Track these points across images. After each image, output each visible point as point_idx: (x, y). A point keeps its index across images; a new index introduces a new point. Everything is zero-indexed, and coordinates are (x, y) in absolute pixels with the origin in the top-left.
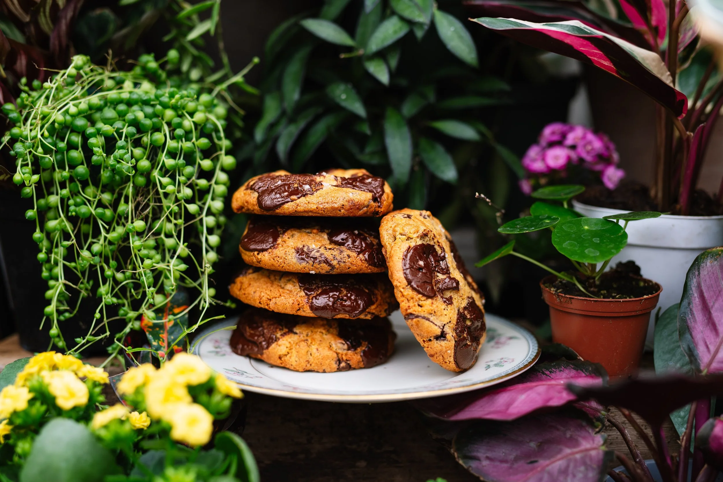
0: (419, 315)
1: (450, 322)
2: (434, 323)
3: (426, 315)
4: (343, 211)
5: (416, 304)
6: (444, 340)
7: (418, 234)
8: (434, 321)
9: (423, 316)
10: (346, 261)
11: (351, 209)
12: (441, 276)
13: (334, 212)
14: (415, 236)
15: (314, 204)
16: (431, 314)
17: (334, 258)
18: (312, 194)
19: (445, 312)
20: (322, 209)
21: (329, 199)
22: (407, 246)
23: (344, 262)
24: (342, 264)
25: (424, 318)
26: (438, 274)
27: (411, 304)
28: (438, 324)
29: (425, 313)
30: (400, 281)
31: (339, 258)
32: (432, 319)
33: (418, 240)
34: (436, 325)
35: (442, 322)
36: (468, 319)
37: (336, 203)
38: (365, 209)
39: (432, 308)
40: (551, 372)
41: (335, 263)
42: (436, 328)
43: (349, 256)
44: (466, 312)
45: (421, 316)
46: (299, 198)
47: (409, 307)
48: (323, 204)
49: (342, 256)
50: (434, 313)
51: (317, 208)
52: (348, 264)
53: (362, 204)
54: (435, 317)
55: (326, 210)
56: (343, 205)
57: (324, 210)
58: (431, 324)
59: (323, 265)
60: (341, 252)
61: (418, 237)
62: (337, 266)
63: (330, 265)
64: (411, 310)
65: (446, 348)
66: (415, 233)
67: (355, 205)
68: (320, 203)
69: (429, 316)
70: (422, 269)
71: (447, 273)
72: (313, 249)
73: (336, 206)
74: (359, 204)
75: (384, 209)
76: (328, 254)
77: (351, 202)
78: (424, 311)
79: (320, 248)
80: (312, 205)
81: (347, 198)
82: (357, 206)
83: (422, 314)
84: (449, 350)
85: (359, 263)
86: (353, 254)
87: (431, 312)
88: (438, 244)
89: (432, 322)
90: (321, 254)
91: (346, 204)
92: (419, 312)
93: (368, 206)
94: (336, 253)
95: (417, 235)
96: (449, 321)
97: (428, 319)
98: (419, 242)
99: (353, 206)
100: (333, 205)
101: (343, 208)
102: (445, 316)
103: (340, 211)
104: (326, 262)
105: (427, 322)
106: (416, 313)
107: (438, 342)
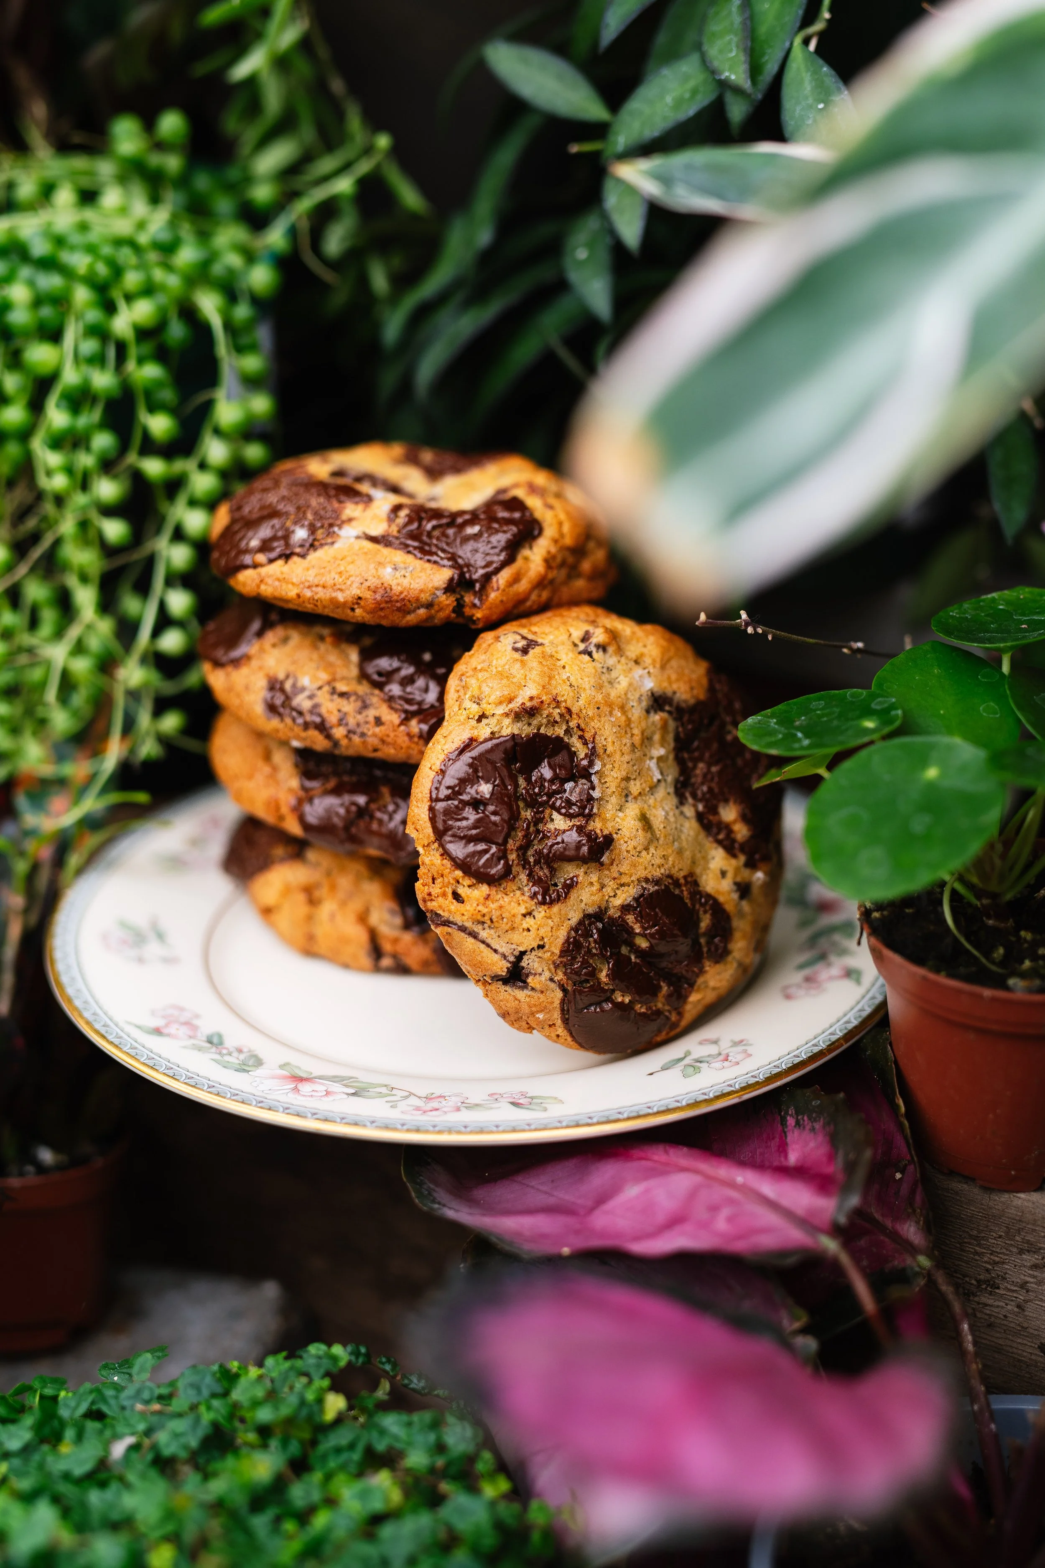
0: (451, 919)
1: (540, 947)
2: (488, 946)
3: (468, 924)
4: (358, 612)
5: (449, 891)
6: (522, 988)
7: (511, 706)
8: (489, 941)
9: (460, 924)
10: (370, 733)
11: (382, 609)
12: (559, 822)
13: (339, 610)
14: (500, 710)
15: (293, 584)
16: (483, 923)
17: (341, 722)
18: (303, 556)
19: (529, 922)
20: (309, 599)
21: (328, 579)
22: (465, 736)
23: (363, 735)
24: (356, 739)
25: (462, 929)
26: (555, 815)
27: (436, 890)
28: (500, 950)
29: (465, 918)
30: (418, 827)
31: (351, 722)
32: (483, 934)
33: (507, 721)
34: (496, 951)
35: (514, 946)
36: (639, 934)
37: (341, 590)
38: (422, 611)
39: (485, 911)
40: (798, 1123)
41: (339, 732)
42: (496, 957)
43: (378, 721)
44: (630, 918)
45: (456, 924)
46: (271, 561)
47: (430, 894)
48: (314, 589)
49: (360, 718)
50: (489, 922)
51: (298, 596)
52: (373, 741)
53: (413, 600)
54: (492, 931)
55: (319, 603)
56: (360, 598)
57: (315, 602)
58: (482, 946)
59: (314, 734)
60: (365, 706)
61: (507, 715)
62: (344, 742)
63: (329, 737)
64: (434, 903)
65: (530, 1007)
66: (501, 703)
67: (391, 601)
68: (307, 584)
69: (477, 928)
70: (485, 805)
71: (584, 816)
72: (303, 689)
73: (341, 597)
74: (403, 599)
75: (487, 612)
76: (330, 708)
77: (381, 591)
78: (463, 915)
79: (320, 688)
80: (290, 586)
81: (373, 582)
82: (398, 605)
83: (458, 920)
84: (541, 1011)
85: (403, 741)
86: (392, 718)
87: (482, 919)
88: (580, 733)
89: (483, 942)
90: (316, 706)
91: (368, 595)
92: (450, 911)
93: (429, 605)
94: (348, 707)
95: (507, 710)
96: (535, 945)
97: (474, 935)
98: (508, 728)
99: (387, 602)
100: (334, 595)
101: (358, 604)
102: (525, 933)
103: (353, 610)
104: (322, 727)
105: (471, 940)
106: (445, 915)
107: (508, 988)
